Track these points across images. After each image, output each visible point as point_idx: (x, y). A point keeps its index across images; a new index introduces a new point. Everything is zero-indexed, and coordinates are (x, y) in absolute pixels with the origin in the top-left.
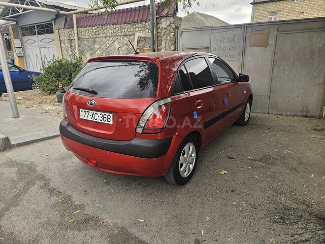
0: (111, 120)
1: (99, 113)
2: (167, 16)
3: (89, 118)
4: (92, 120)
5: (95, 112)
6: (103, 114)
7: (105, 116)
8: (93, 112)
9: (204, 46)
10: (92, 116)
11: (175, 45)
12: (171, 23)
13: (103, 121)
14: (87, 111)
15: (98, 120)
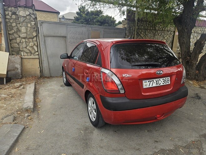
0: (170, 81)
1: (161, 79)
2: (25, 7)
3: (154, 85)
4: (157, 85)
5: (158, 79)
6: (164, 79)
7: (166, 80)
8: (157, 80)
9: (62, 35)
10: (156, 83)
11: (37, 32)
12: (30, 13)
13: (165, 84)
14: (151, 80)
15: (162, 84)
